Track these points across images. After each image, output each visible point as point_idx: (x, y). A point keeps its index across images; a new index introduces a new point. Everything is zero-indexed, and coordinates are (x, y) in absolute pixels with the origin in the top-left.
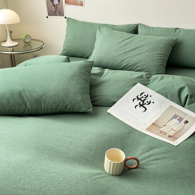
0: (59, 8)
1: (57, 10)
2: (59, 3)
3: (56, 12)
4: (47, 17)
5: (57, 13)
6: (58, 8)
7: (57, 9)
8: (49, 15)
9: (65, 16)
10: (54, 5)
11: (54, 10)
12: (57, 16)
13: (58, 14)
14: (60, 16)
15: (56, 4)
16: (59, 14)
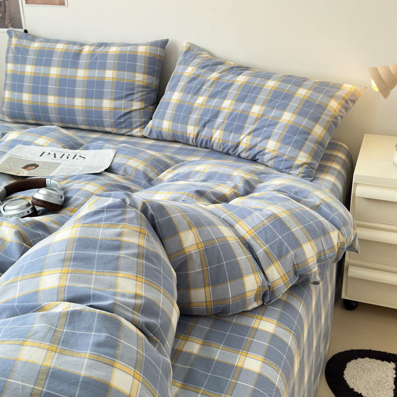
1: (7, 14)
3: (4, 18)
5: (6, 21)
6: (7, 9)
7: (7, 12)
9: (24, 29)
12: (7, 28)
13: (9, 22)
16: (10, 24)
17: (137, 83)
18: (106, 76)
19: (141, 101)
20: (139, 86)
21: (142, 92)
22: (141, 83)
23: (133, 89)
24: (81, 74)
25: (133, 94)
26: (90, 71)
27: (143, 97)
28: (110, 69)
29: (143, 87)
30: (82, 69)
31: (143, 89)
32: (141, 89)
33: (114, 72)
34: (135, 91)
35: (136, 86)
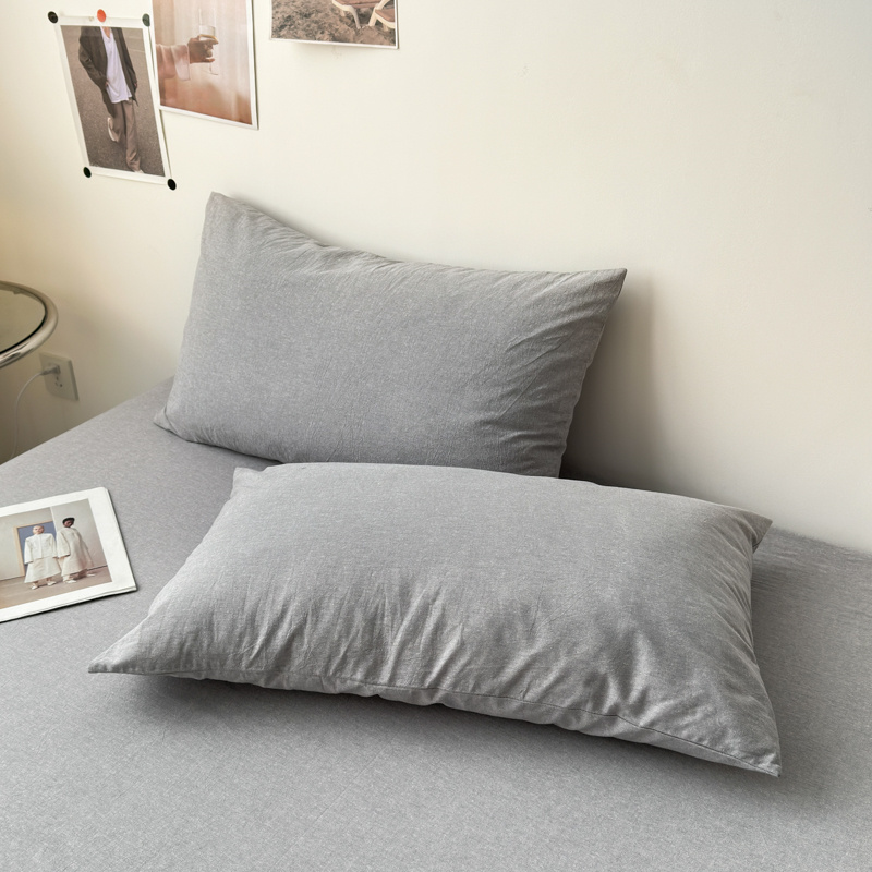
0: (134, 128)
1: (130, 138)
2: (133, 98)
4: (87, 173)
6: (129, 126)
8: (94, 160)
9: (167, 177)
12: (131, 170)
15: (122, 102)
16: (138, 163)
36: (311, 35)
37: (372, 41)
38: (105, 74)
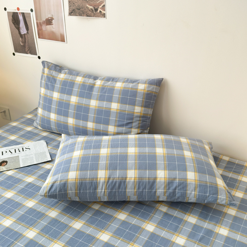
0: (28, 41)
1: (27, 44)
2: (28, 33)
3: (24, 46)
4: (14, 54)
5: (26, 49)
7: (26, 42)
8: (16, 51)
9: (38, 56)
10: (21, 36)
11: (22, 44)
12: (27, 53)
13: (28, 50)
14: (31, 54)
15: (24, 34)
17: (136, 114)
18: (112, 107)
19: (138, 128)
20: (137, 117)
21: (139, 121)
22: (139, 114)
23: (132, 119)
24: (94, 103)
25: (132, 123)
26: (100, 102)
27: (140, 125)
28: (115, 102)
29: (140, 117)
30: (94, 100)
31: (140, 119)
32: (138, 119)
33: (118, 104)
34: (134, 120)
35: (135, 116)
36: (80, 15)
37: (98, 17)
38: (19, 26)
